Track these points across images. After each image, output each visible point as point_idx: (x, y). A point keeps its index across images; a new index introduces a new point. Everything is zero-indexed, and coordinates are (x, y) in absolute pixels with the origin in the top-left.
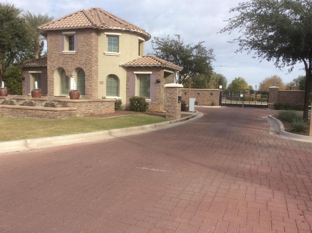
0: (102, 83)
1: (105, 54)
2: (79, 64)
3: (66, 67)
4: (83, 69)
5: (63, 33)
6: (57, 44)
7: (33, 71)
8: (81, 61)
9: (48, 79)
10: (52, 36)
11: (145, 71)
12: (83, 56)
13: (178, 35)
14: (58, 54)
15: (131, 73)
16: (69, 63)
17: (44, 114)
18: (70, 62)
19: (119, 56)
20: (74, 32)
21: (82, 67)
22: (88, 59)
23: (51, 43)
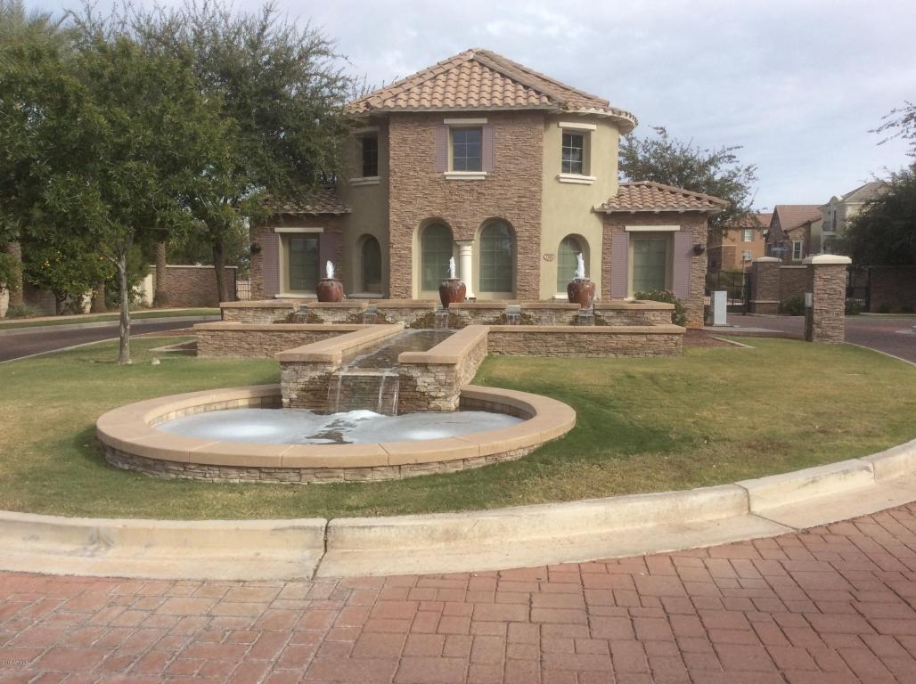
0: (549, 257)
1: (562, 180)
2: (497, 209)
3: (454, 216)
4: (509, 220)
5: (446, 121)
6: (423, 152)
7: (291, 227)
8: (505, 199)
9: (392, 251)
10: (407, 128)
11: (658, 224)
12: (509, 186)
13: (661, 128)
14: (427, 181)
15: (616, 230)
16: (466, 205)
17: (637, 342)
18: (468, 202)
19: (589, 185)
20: (484, 121)
21: (507, 215)
22: (528, 194)
23: (403, 148)
